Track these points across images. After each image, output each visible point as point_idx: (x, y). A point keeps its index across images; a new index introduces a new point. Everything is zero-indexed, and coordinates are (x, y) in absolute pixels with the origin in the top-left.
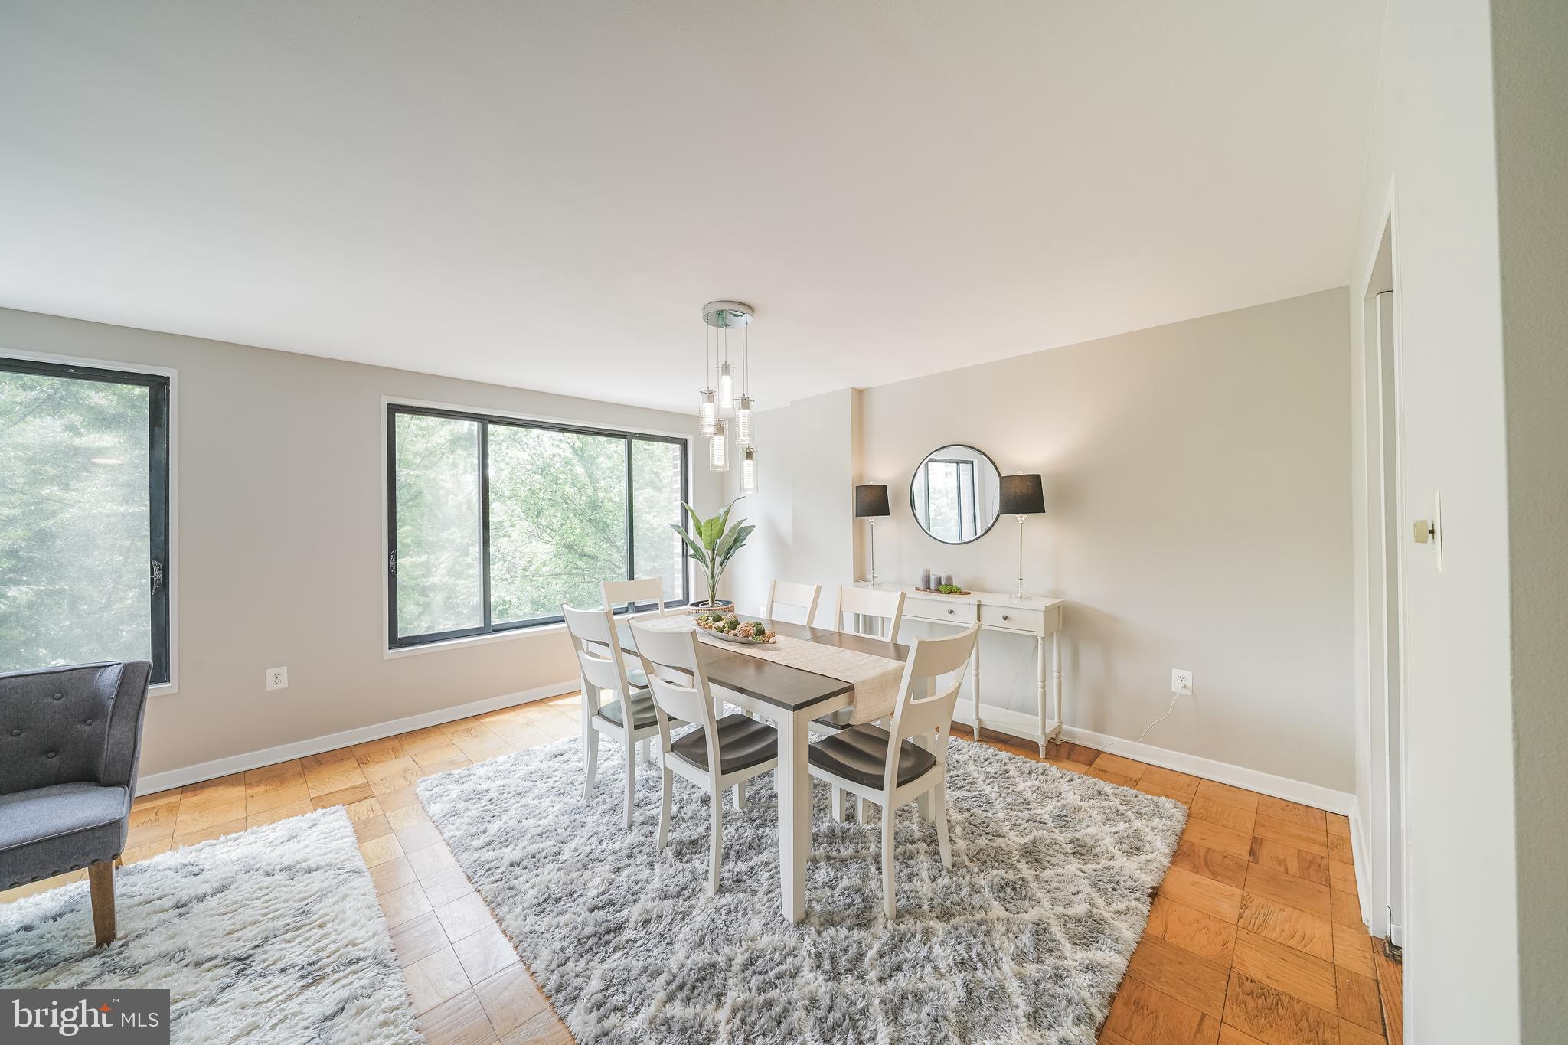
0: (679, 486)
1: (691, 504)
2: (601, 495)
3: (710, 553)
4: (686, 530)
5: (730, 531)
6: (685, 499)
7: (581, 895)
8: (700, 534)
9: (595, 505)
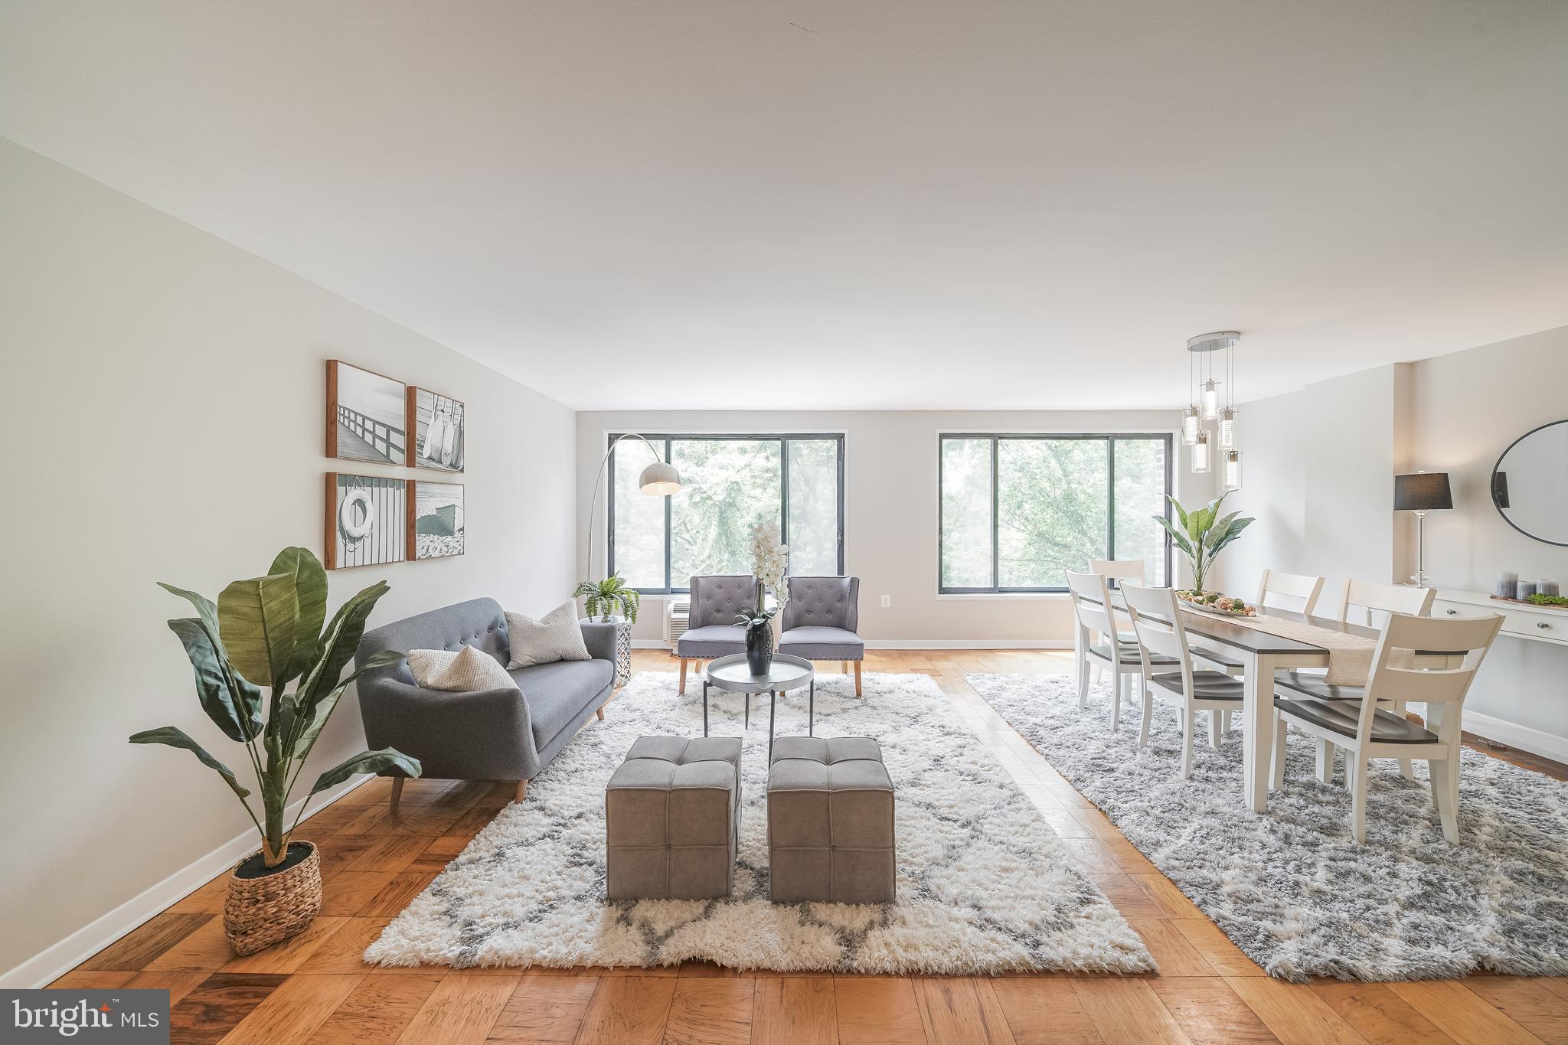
0: (1162, 478)
1: (1176, 496)
2: (1073, 486)
3: (1197, 544)
4: (1170, 521)
5: (1221, 522)
6: (1169, 490)
7: (1083, 750)
8: (1186, 525)
9: (1069, 497)
